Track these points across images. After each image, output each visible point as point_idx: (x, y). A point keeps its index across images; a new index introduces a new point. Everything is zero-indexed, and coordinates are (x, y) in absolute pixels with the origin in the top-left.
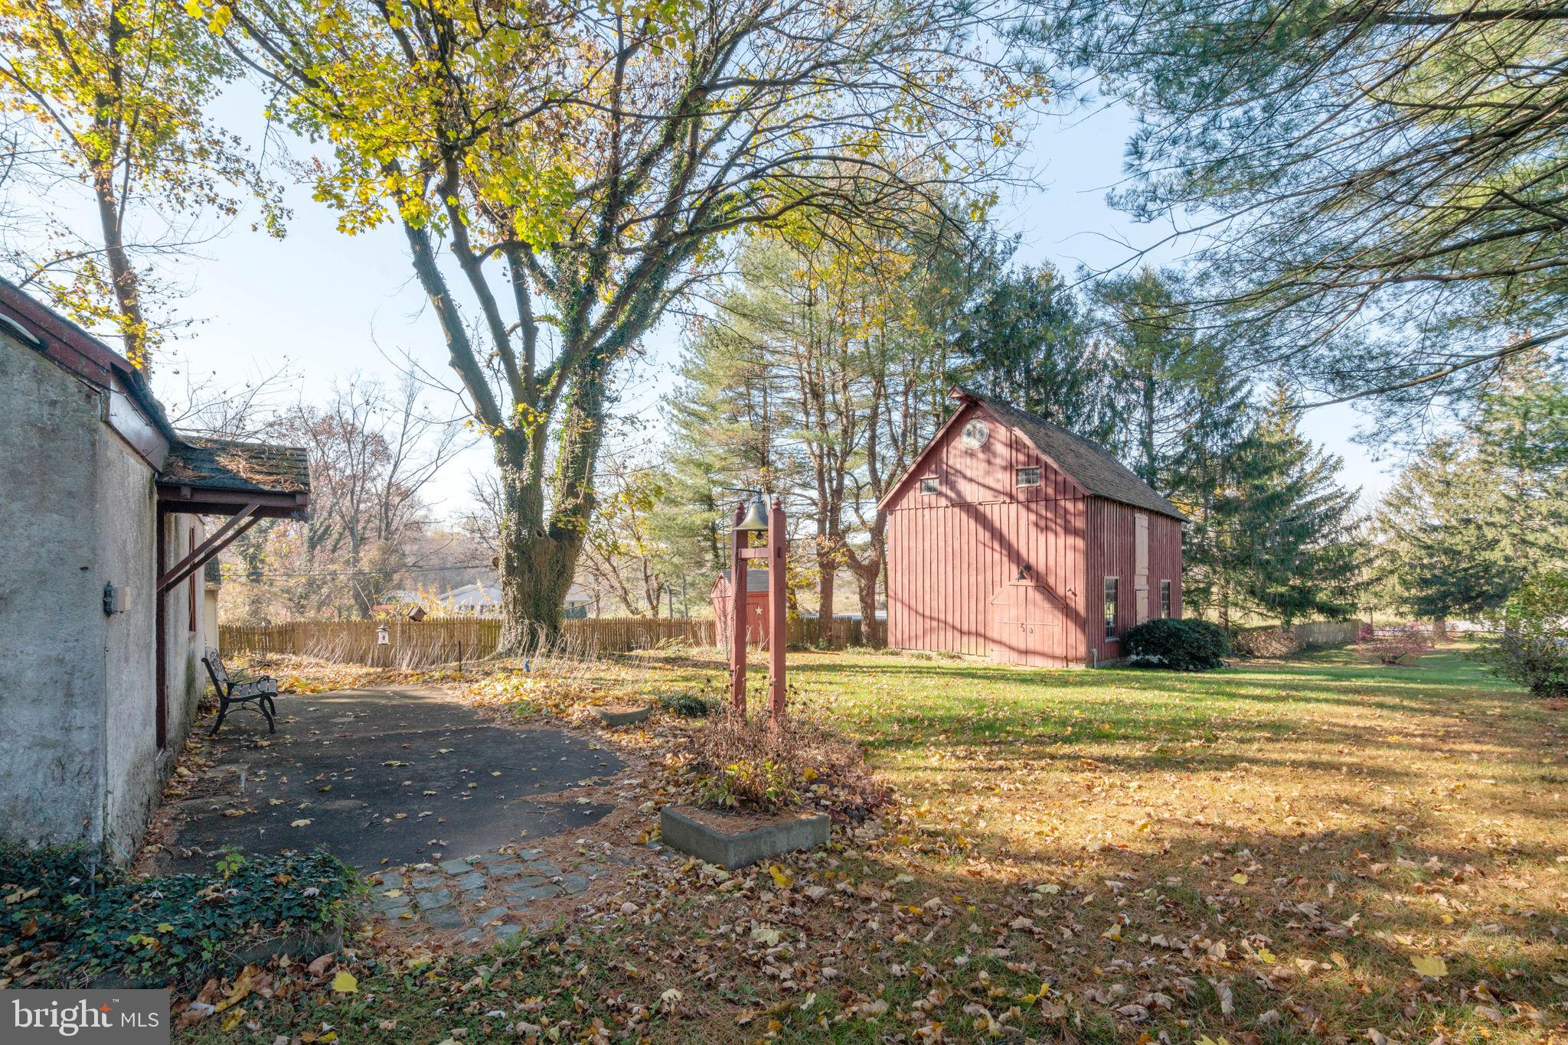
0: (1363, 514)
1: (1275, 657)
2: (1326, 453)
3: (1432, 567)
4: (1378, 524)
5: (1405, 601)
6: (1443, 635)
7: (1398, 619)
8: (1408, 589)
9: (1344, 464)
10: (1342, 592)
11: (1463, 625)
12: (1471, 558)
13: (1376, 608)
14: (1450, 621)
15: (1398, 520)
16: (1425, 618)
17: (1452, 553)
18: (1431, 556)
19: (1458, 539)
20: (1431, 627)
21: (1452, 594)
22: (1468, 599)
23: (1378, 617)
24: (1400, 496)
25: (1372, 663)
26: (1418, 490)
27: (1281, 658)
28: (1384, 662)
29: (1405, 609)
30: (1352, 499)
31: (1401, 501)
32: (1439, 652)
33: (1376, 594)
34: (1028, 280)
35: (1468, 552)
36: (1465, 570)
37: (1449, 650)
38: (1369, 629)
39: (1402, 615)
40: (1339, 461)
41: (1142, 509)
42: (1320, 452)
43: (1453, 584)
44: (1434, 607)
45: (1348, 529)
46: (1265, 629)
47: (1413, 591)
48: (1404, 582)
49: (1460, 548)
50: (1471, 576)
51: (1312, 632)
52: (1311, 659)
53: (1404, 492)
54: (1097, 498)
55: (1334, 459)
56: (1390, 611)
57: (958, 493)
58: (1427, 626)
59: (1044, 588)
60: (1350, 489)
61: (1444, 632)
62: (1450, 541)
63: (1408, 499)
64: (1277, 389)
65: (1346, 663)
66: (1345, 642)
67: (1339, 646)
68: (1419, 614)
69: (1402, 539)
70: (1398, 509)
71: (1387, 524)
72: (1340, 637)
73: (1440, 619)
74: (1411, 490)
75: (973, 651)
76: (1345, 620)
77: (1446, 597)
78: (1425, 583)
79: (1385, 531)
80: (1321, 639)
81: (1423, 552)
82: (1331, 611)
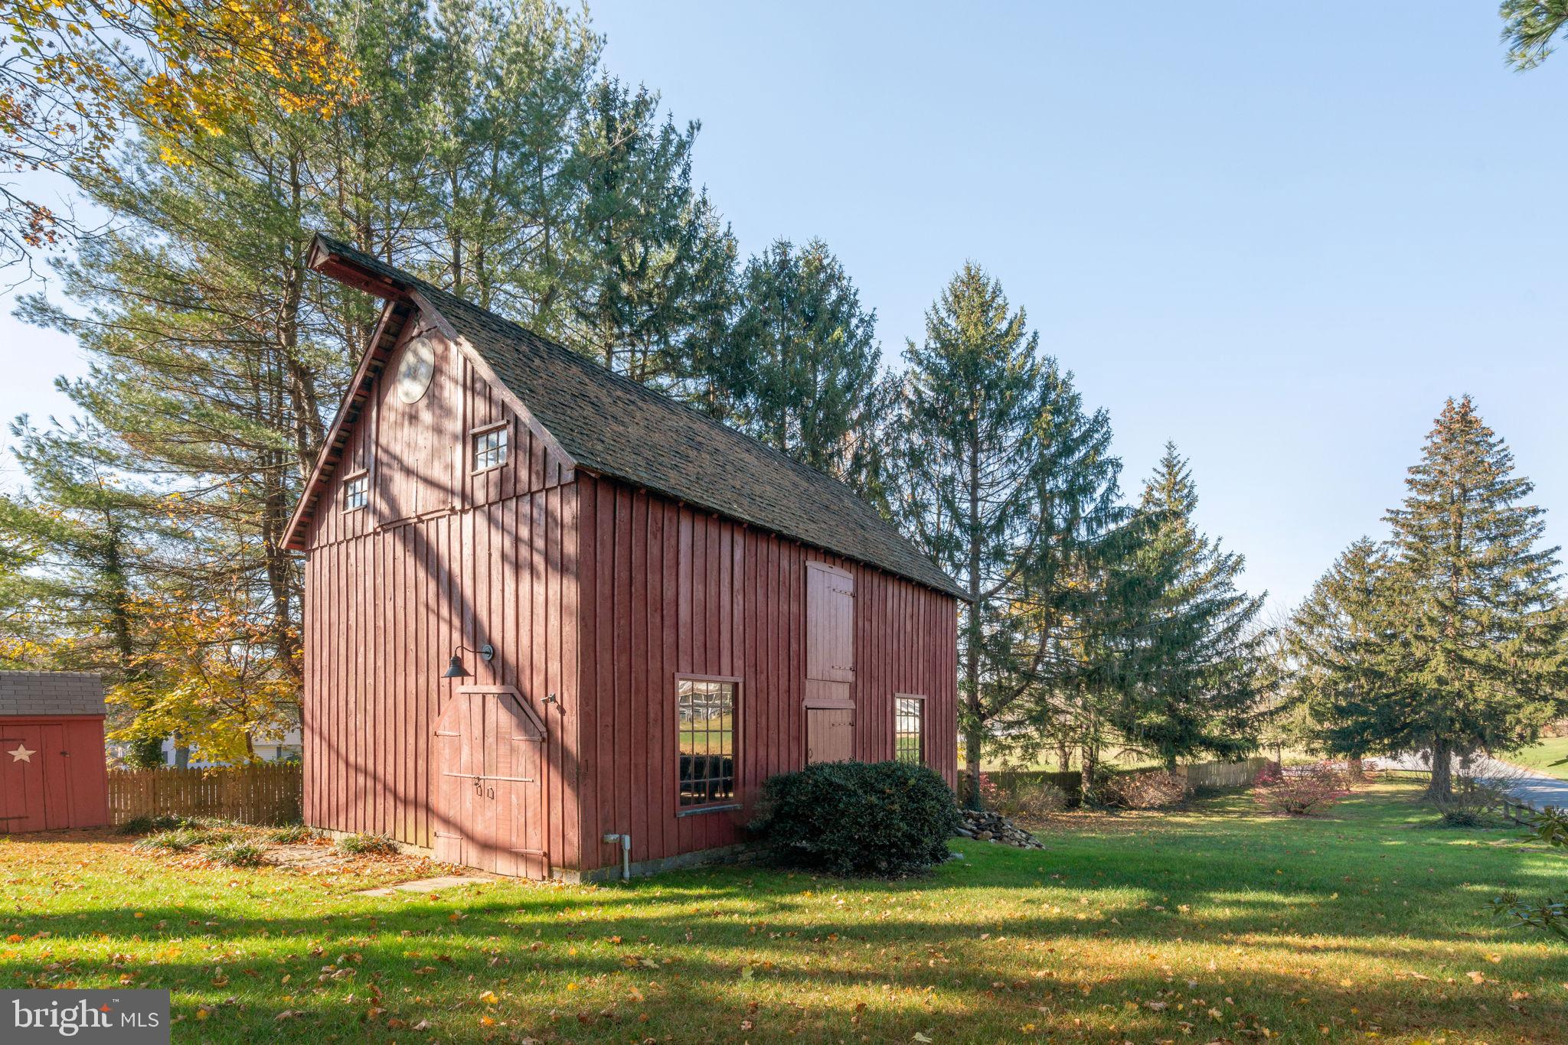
0: (1268, 625)
1: (1152, 808)
2: (1224, 550)
3: (1346, 694)
4: (1287, 646)
5: (1317, 735)
6: (1359, 775)
7: (1308, 758)
8: (1320, 722)
9: (1246, 564)
10: (1240, 724)
11: (1383, 763)
12: (1395, 681)
13: (1283, 744)
14: (1368, 759)
15: (1311, 641)
16: (1340, 756)
17: (1373, 674)
18: (1349, 679)
19: (1381, 658)
20: (1345, 765)
21: (1371, 726)
22: (1392, 731)
23: (1287, 755)
24: (1312, 613)
25: (1275, 813)
26: (1333, 607)
27: (1161, 808)
28: (1289, 811)
29: (1317, 744)
30: (1255, 606)
31: (1313, 617)
32: (1357, 796)
33: (1284, 728)
34: (784, 264)
35: (1392, 674)
36: (1387, 696)
37: (1368, 794)
38: (1275, 769)
39: (1313, 752)
40: (1241, 559)
41: (830, 555)
42: (1216, 547)
43: (1374, 713)
44: (1350, 743)
45: (1249, 646)
46: (1143, 771)
47: (1327, 725)
48: (1318, 716)
49: (1383, 669)
50: (1396, 702)
51: (1208, 774)
52: (1201, 809)
53: (1318, 609)
54: (618, 485)
55: (1234, 558)
56: (1300, 747)
57: (392, 503)
58: (1341, 764)
59: (518, 701)
60: (1254, 594)
61: (1361, 771)
62: (1371, 660)
63: (1323, 618)
64: (1164, 470)
65: (1244, 814)
66: (1249, 785)
67: (1239, 789)
68: (1333, 751)
69: (1315, 663)
70: (1311, 629)
71: (1297, 646)
72: (1243, 778)
73: (1356, 757)
74: (1325, 606)
75: (411, 838)
76: (1240, 759)
77: (1364, 730)
78: (1341, 712)
79: (1295, 654)
80: (1219, 782)
81: (1339, 674)
82: (1223, 748)
